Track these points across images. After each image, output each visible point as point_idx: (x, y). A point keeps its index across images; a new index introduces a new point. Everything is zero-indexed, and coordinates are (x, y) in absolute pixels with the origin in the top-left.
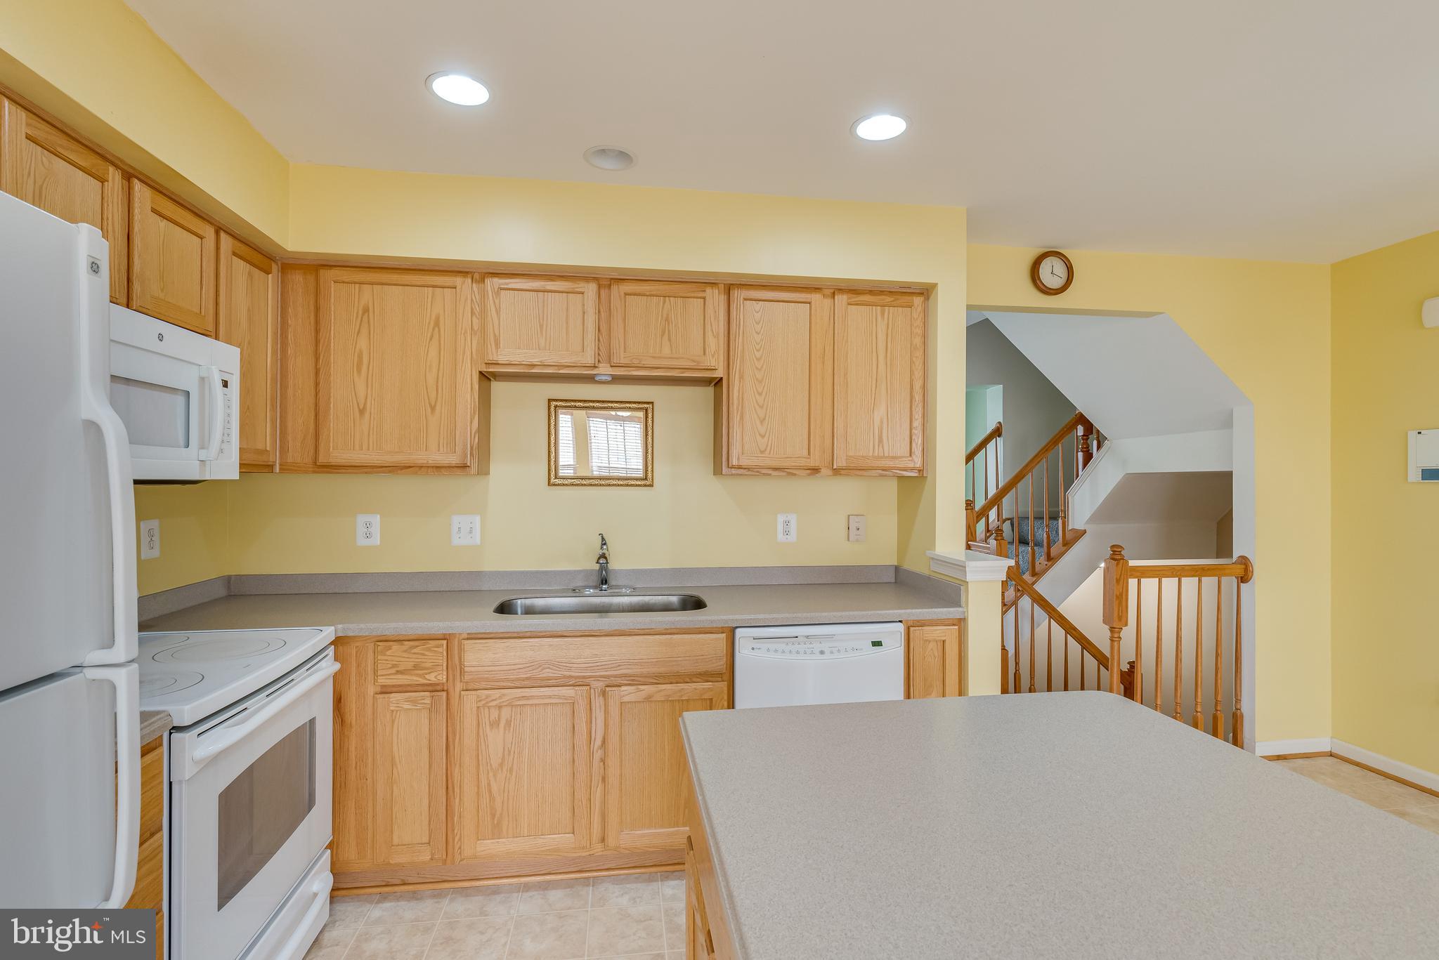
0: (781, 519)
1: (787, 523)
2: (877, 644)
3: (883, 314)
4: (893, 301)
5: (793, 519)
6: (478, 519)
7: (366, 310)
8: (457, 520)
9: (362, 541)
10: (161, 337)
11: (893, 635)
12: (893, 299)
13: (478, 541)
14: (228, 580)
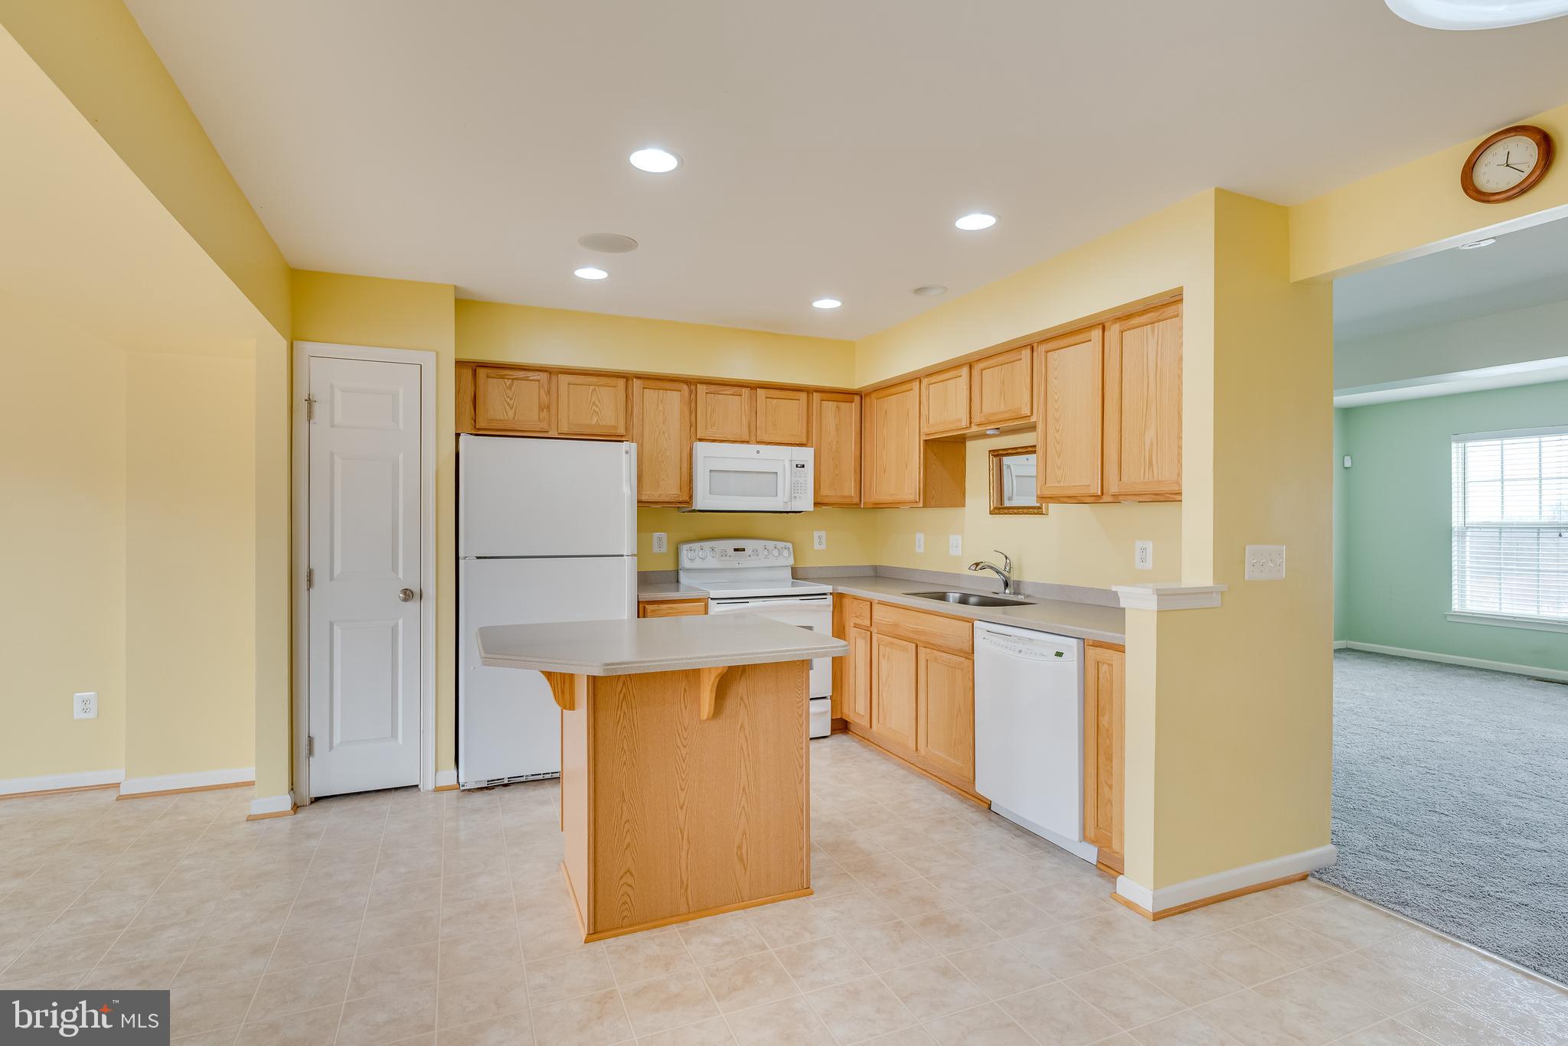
0: (1139, 544)
1: (1143, 550)
2: (1059, 654)
3: (1153, 331)
4: (1160, 315)
5: (1150, 546)
6: (960, 538)
7: (886, 413)
8: (951, 537)
9: (918, 550)
10: (758, 452)
11: (1071, 646)
12: (1158, 314)
13: (960, 554)
14: (875, 568)
